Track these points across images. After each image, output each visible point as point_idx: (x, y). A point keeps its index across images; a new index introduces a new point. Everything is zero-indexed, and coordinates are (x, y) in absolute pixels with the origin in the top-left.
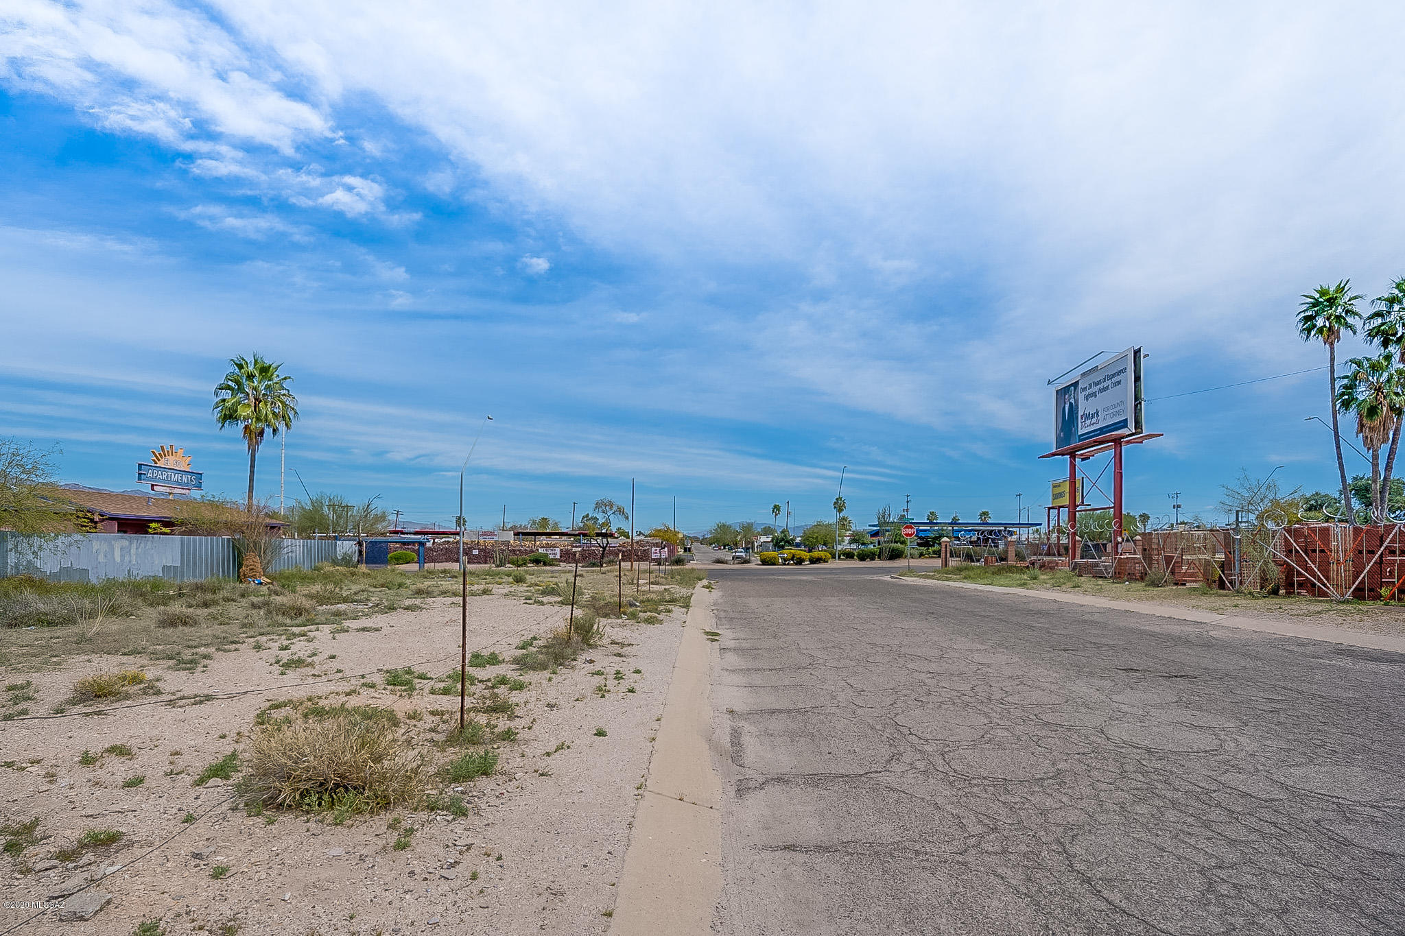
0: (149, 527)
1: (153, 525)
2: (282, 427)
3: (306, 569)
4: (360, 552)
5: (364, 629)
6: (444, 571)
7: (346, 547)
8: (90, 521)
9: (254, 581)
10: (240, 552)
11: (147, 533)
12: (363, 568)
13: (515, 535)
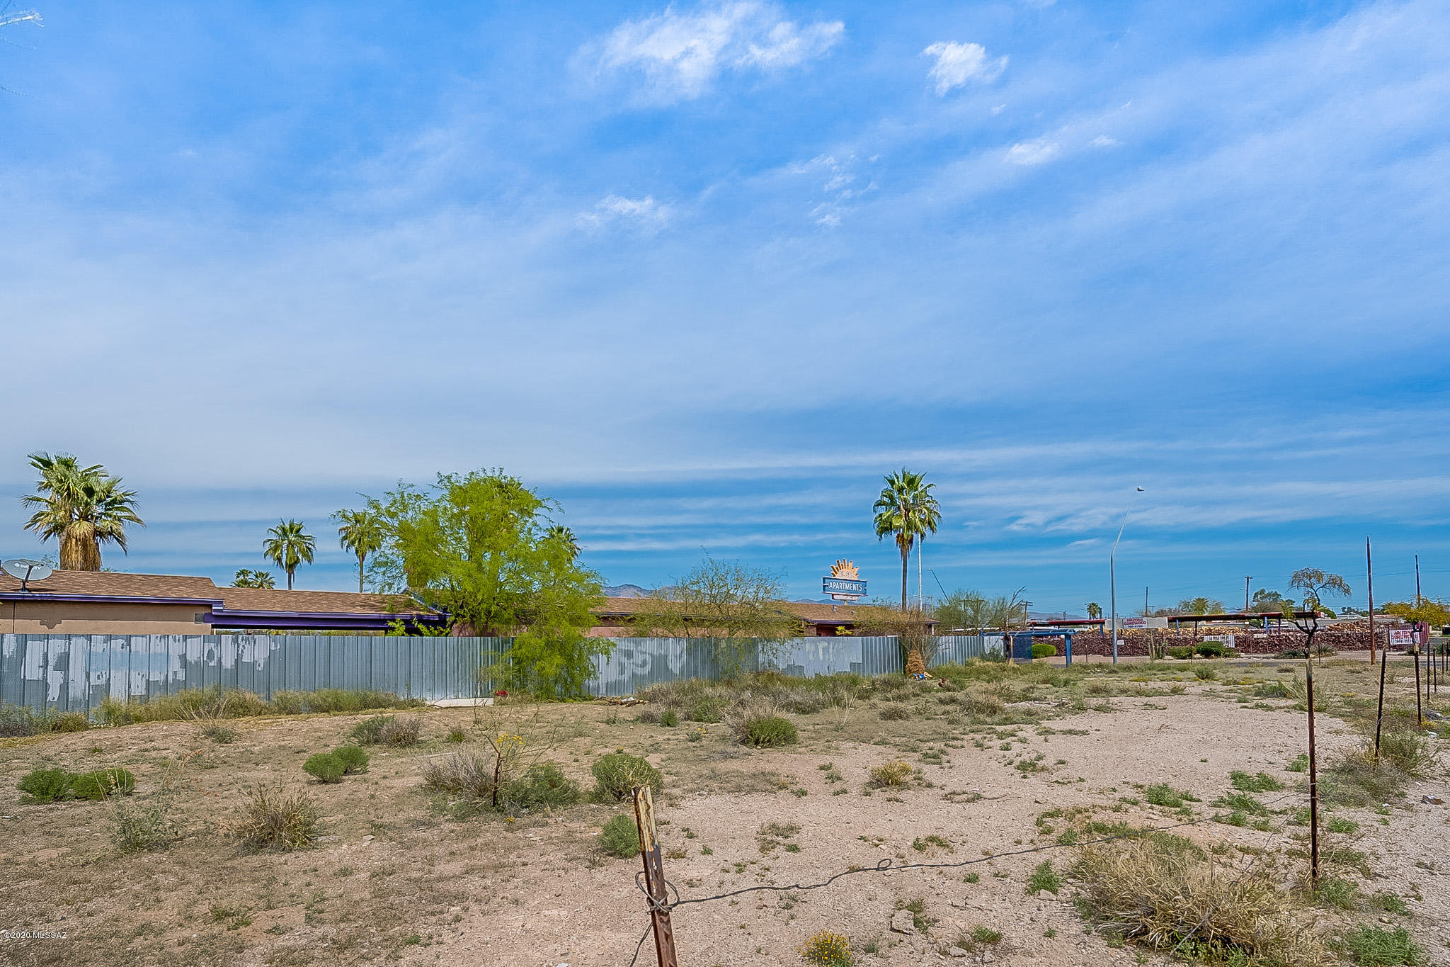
0: (837, 630)
1: (840, 628)
2: (928, 532)
3: (959, 665)
4: (1008, 647)
5: (1070, 732)
6: (1100, 666)
7: (994, 643)
8: (799, 627)
9: (918, 676)
10: (905, 650)
11: (835, 635)
12: (1011, 663)
13: (1169, 621)
